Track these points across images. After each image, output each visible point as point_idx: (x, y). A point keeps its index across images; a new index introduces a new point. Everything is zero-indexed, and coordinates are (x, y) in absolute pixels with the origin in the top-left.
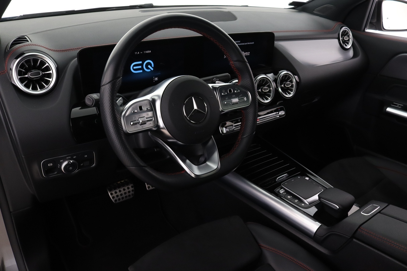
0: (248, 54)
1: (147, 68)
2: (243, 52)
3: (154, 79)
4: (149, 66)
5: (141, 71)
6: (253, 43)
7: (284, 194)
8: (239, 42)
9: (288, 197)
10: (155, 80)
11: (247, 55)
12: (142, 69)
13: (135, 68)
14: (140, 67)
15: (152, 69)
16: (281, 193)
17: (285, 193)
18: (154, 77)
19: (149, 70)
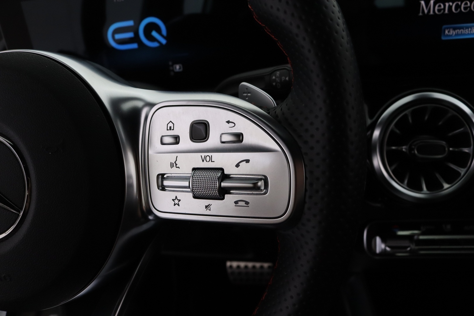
1: (152, 39)
3: (171, 68)
4: (154, 34)
5: (135, 46)
10: (173, 71)
12: (136, 39)
13: (118, 36)
14: (130, 35)
15: (164, 41)
18: (170, 63)
19: (155, 45)
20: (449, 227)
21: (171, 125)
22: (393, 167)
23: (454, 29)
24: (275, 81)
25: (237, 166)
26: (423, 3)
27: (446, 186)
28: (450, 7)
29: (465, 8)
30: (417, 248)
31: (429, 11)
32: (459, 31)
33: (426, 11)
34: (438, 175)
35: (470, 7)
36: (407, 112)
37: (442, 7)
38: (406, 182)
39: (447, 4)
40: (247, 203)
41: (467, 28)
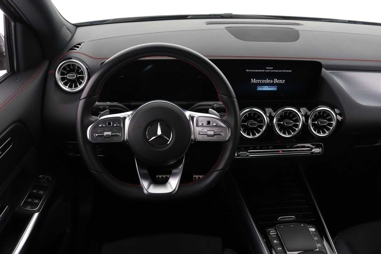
0: (283, 82)
2: (276, 80)
6: (291, 71)
7: (273, 236)
8: (272, 68)
9: (274, 241)
11: (281, 83)
16: (270, 234)
17: (275, 236)
20: (258, 147)
21: (201, 121)
22: (243, 129)
23: (261, 87)
24: (215, 107)
25: (217, 130)
26: (252, 79)
27: (257, 134)
28: (259, 81)
29: (264, 82)
30: (249, 154)
31: (254, 82)
32: (262, 88)
33: (253, 82)
34: (255, 131)
35: (265, 82)
36: (247, 114)
37: (257, 81)
38: (246, 133)
39: (259, 80)
40: (219, 137)
41: (264, 87)
